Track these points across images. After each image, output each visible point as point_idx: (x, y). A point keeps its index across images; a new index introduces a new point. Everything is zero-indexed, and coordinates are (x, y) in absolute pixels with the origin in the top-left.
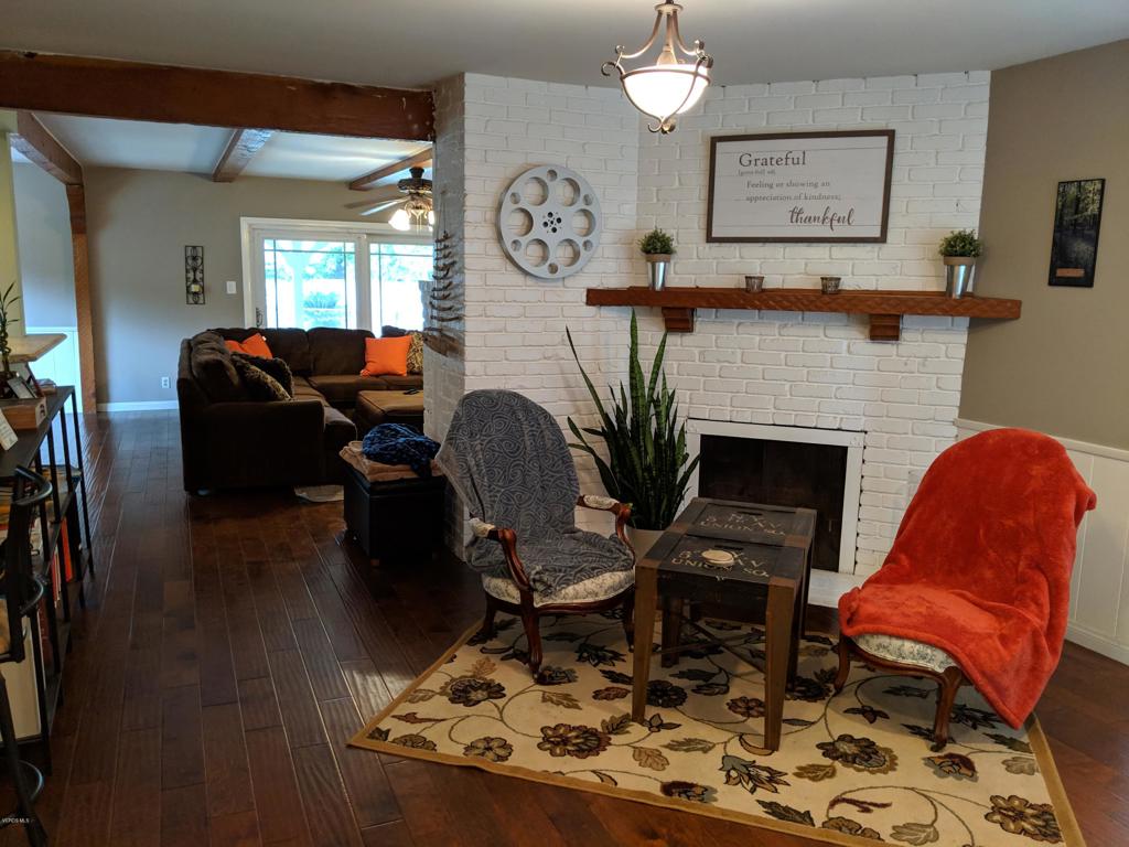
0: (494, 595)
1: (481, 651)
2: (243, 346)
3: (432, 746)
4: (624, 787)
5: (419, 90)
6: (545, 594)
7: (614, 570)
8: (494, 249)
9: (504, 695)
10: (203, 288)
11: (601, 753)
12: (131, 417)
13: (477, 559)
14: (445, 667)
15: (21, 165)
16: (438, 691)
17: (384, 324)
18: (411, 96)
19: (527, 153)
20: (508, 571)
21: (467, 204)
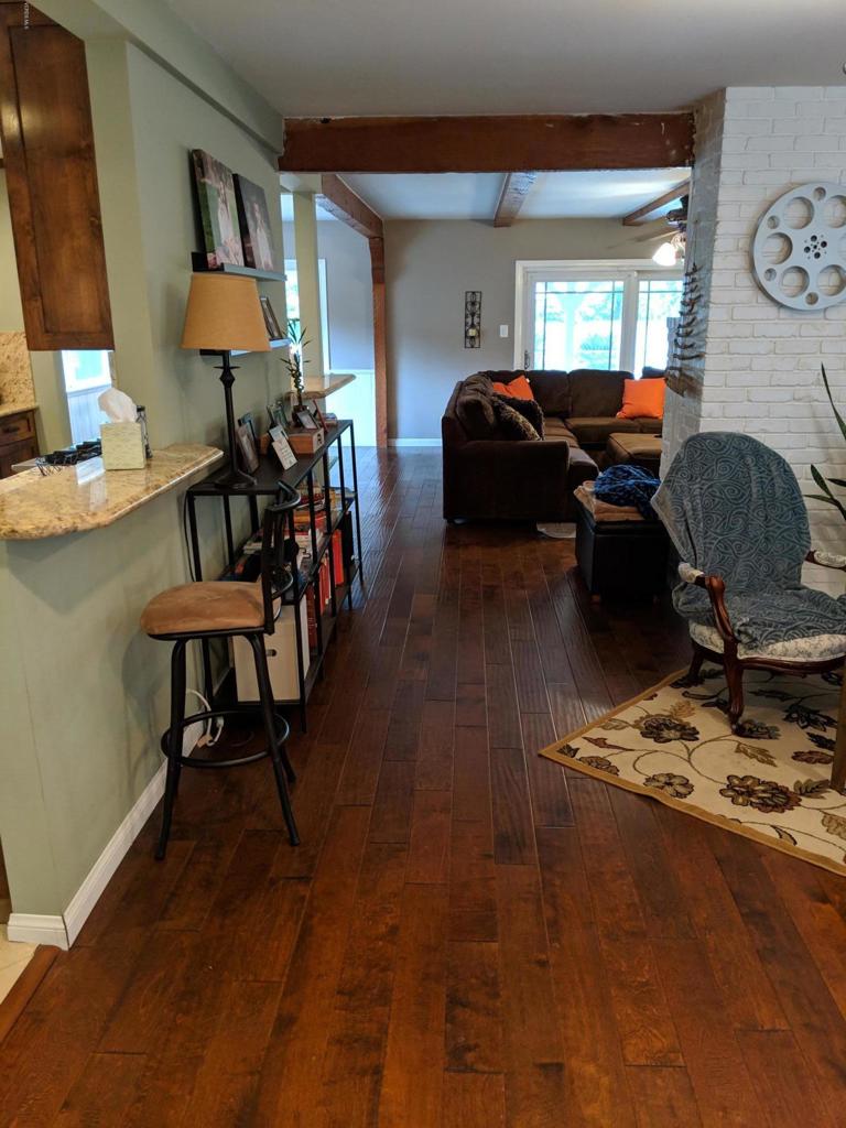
0: (698, 641)
1: (683, 694)
2: (508, 387)
3: (615, 771)
4: (802, 848)
5: (680, 112)
6: (750, 647)
7: (834, 632)
8: (745, 280)
9: (697, 739)
10: (479, 332)
11: (787, 812)
12: (413, 452)
13: (684, 604)
14: (644, 704)
15: (326, 222)
16: (632, 723)
17: (647, 365)
18: (670, 120)
19: (791, 172)
20: (715, 620)
21: (718, 232)
